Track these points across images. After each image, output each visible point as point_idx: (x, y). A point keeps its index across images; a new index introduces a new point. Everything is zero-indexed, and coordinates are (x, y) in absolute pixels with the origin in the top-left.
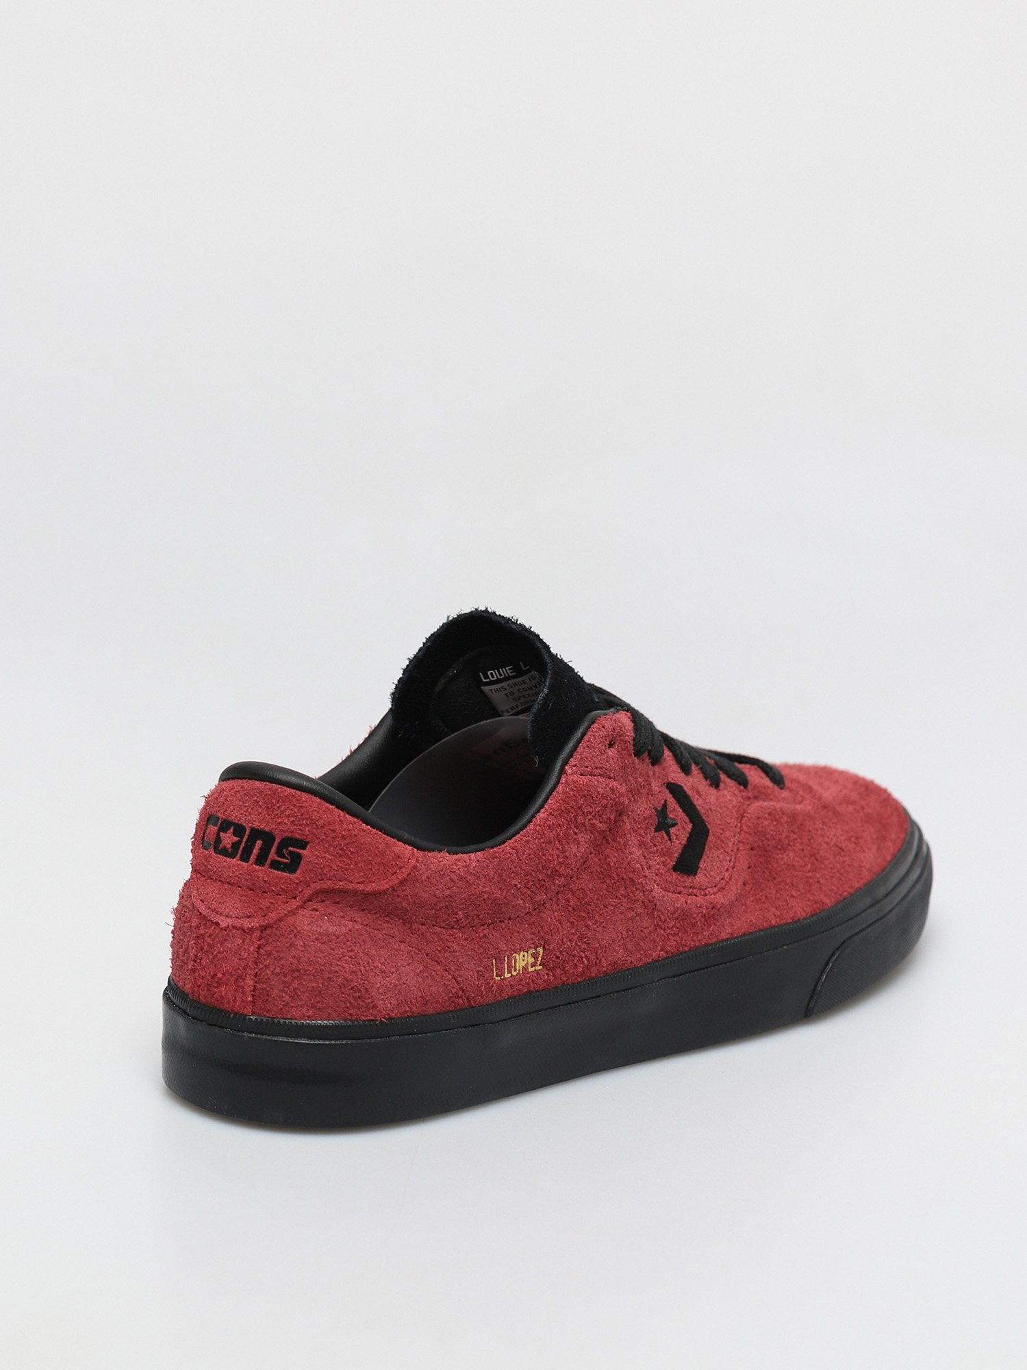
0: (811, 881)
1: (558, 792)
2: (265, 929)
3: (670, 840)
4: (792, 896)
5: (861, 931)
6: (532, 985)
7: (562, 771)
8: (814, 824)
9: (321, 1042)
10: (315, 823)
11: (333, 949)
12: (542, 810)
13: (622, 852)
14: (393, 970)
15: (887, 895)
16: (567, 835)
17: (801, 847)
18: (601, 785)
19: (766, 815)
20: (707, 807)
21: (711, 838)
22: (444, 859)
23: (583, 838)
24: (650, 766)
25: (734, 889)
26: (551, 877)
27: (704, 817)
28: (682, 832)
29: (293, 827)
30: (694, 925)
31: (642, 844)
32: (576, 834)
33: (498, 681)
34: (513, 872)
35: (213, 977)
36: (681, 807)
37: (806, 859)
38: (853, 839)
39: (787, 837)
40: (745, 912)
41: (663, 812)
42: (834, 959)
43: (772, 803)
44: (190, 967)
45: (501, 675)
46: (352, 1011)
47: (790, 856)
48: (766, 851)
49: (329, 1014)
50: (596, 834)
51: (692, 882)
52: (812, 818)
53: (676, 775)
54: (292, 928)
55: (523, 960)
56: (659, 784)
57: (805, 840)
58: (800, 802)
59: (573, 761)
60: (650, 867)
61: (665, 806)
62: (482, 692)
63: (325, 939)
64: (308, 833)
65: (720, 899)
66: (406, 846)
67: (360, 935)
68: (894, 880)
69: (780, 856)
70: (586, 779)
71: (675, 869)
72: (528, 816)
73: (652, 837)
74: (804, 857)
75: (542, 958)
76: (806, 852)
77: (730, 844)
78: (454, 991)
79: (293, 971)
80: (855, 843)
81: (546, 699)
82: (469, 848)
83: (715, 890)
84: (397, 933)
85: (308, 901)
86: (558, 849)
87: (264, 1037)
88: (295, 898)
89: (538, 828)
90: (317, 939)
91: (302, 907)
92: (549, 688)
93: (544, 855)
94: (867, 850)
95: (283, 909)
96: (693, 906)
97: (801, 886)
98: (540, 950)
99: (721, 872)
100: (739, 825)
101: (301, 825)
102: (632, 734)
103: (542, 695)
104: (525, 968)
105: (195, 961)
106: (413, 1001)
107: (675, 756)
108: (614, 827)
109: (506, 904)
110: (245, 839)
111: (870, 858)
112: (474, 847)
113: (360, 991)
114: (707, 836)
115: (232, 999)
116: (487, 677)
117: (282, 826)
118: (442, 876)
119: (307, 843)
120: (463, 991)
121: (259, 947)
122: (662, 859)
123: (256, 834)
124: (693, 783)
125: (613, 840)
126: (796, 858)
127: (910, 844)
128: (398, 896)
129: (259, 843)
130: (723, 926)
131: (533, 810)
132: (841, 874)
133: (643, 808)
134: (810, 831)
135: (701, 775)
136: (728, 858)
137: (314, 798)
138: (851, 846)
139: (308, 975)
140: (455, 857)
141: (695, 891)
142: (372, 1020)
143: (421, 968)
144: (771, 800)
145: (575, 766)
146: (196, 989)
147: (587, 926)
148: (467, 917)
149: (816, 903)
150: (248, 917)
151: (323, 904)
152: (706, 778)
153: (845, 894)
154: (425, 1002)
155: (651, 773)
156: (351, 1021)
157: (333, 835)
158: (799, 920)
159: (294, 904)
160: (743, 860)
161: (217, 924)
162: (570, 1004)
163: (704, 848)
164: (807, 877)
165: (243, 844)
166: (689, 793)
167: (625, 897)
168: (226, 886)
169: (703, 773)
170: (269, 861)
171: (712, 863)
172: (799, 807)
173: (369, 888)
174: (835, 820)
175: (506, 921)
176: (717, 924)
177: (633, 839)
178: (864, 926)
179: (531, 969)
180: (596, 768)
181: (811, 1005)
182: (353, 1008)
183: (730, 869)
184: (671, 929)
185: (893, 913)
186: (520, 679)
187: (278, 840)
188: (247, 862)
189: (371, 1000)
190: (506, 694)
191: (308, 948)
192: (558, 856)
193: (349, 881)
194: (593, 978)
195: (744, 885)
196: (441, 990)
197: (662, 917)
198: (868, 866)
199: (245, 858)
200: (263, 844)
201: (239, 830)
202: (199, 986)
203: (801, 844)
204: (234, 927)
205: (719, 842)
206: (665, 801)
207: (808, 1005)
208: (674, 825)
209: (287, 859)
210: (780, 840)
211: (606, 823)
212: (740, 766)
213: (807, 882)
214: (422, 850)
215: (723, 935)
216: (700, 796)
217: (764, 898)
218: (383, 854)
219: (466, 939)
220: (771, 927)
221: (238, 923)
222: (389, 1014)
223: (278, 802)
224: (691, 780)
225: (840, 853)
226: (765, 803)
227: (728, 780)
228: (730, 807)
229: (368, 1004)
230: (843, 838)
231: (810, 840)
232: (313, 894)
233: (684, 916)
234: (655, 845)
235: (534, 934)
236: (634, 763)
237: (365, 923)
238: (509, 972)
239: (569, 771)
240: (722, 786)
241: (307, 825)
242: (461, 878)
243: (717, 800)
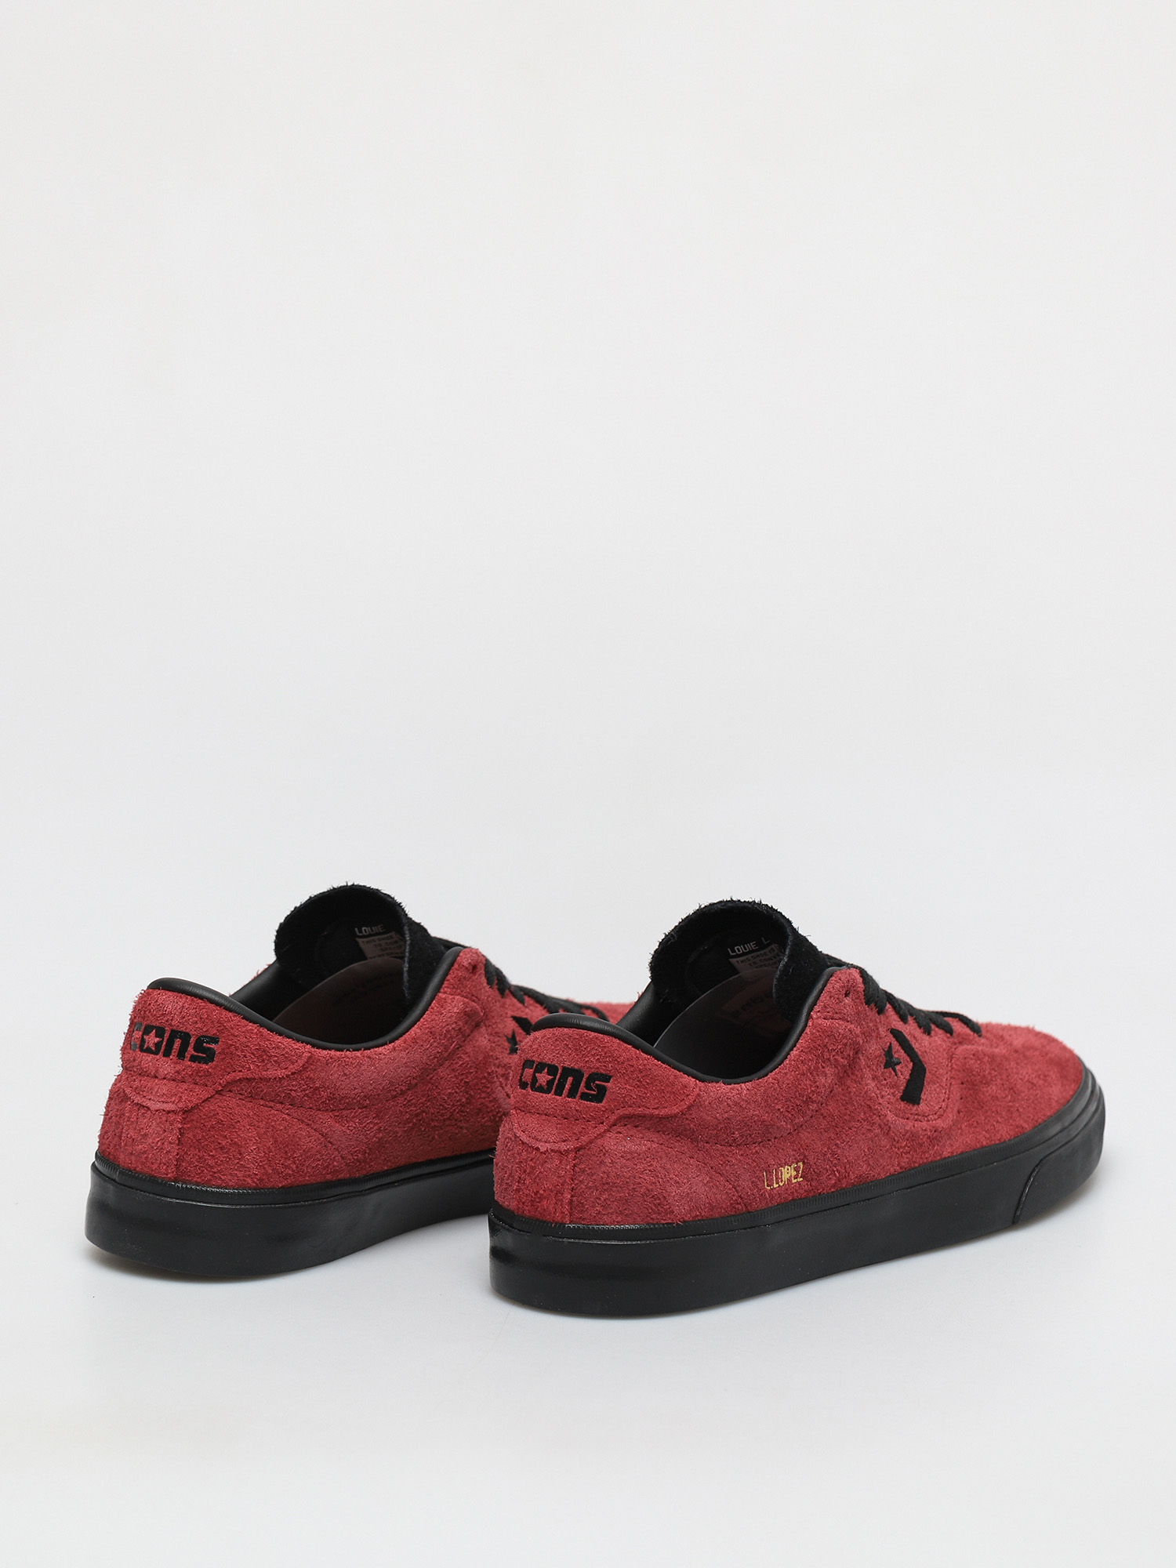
0: (1012, 1109)
1: (806, 1033)
2: (579, 1151)
3: (896, 1075)
4: (998, 1122)
5: (1055, 1150)
6: (796, 1194)
7: (809, 1016)
8: (1010, 1064)
9: (629, 1243)
10: (616, 1060)
11: (636, 1165)
12: (795, 1049)
13: (860, 1084)
14: (685, 1181)
15: (1073, 1122)
16: (816, 1068)
17: (1001, 1082)
18: (841, 1027)
19: (971, 1056)
20: (923, 1050)
21: (928, 1074)
22: (720, 1089)
23: (829, 1070)
24: (877, 1015)
25: (951, 1116)
26: (806, 1103)
27: (921, 1057)
28: (905, 1070)
29: (598, 1065)
30: (921, 1145)
31: (874, 1078)
32: (823, 1067)
33: (744, 954)
34: (776, 1099)
35: (536, 1194)
36: (903, 1049)
37: (1007, 1092)
38: (1042, 1077)
39: (989, 1073)
40: (961, 1134)
41: (889, 1052)
42: (1034, 1174)
43: (974, 1047)
44: (515, 1188)
45: (746, 949)
46: (654, 1216)
47: (993, 1089)
48: (974, 1085)
49: (635, 1219)
50: (839, 1068)
51: (917, 1110)
52: (1007, 1059)
53: (898, 1024)
54: (601, 1148)
55: (787, 1173)
56: (885, 1030)
57: (1004, 1077)
58: (996, 1047)
59: (817, 1008)
60: (882, 1097)
61: (890, 1047)
62: (730, 962)
63: (629, 1156)
64: (611, 1068)
65: (940, 1124)
66: (690, 1078)
67: (657, 1152)
68: (1078, 1110)
69: (985, 1089)
70: (828, 1022)
71: (903, 1098)
72: (783, 1054)
73: (882, 1073)
74: (1005, 1090)
75: (803, 1172)
76: (1005, 1086)
77: (944, 1080)
78: (734, 1198)
79: (604, 1184)
80: (1043, 1080)
81: (786, 966)
82: (738, 1080)
83: (936, 1117)
84: (686, 1150)
85: (614, 1125)
86: (810, 1080)
87: (581, 1241)
88: (602, 1123)
89: (793, 1063)
90: (622, 1157)
91: (609, 1131)
92: (789, 957)
93: (800, 1084)
94: (1053, 1086)
95: (593, 1133)
96: (919, 1129)
97: (1004, 1113)
98: (801, 1164)
99: (939, 1102)
100: (950, 1064)
101: (605, 1062)
102: (863, 986)
103: (783, 963)
104: (789, 1180)
105: (519, 1182)
106: (703, 1207)
107: (894, 1008)
108: (853, 1063)
109: (772, 1125)
110: (558, 1077)
111: (1056, 1091)
112: (743, 1079)
113: (660, 1199)
114: (925, 1073)
115: (553, 1210)
116: (734, 951)
117: (588, 1064)
118: (720, 1102)
119: (610, 1077)
120: (742, 1198)
121: (575, 1166)
122: (892, 1090)
123: (567, 1072)
124: (910, 1029)
125: (852, 1074)
126: (998, 1091)
127: (1086, 1082)
128: (687, 1119)
129: (570, 1079)
130: (945, 1146)
131: (787, 1049)
132: (1035, 1105)
133: (874, 1048)
134: (1007, 1069)
135: (916, 1024)
136: (944, 1091)
137: (614, 1040)
138: (1041, 1082)
139: (616, 1187)
140: (729, 1086)
141: (920, 1117)
142: (670, 1223)
143: (708, 1179)
144: (973, 1044)
145: (819, 1012)
146: (520, 1206)
147: (836, 1145)
148: (742, 1136)
149: (1017, 1127)
150: (564, 1141)
151: (625, 1128)
152: (920, 1027)
153: (1040, 1120)
154: (712, 1208)
155: (878, 1020)
156: (653, 1224)
157: (632, 1069)
158: (1005, 1141)
159: (602, 1128)
160: (956, 1092)
161: (537, 1149)
162: (826, 1210)
163: (923, 1083)
164: (1008, 1106)
165: (556, 1081)
166: (909, 1038)
167: (865, 1121)
168: (544, 1117)
169: (917, 1022)
170: (579, 1094)
171: (932, 1095)
172: (997, 1050)
173: (663, 1112)
174: (1026, 1062)
175: (773, 1140)
176: (940, 1144)
177: (868, 1074)
178: (1056, 1148)
179: (794, 1181)
180: (836, 1013)
181: (1018, 1213)
182: (655, 1213)
183: (946, 1100)
184: (904, 1147)
185: (1079, 1136)
186: (762, 952)
187: (586, 1076)
188: (560, 1096)
189: (668, 1206)
190: (750, 964)
191: (615, 1164)
192: (811, 1086)
193: (646, 1107)
194: (844, 1189)
195: (959, 1113)
196: (724, 1197)
197: (896, 1138)
198: (1056, 1098)
199: (559, 1092)
200: (573, 1080)
201: (552, 1070)
202: (523, 1203)
203: (1001, 1079)
204: (552, 1151)
205: (935, 1078)
206: (891, 1043)
207: (1015, 1214)
208: (898, 1064)
209: (594, 1091)
210: (984, 1076)
211: (846, 1059)
212: (946, 1019)
213: (1009, 1110)
214: (703, 1082)
215: (945, 1154)
216: (917, 1041)
217: (975, 1124)
218: (673, 1084)
219: (742, 1155)
220: (983, 1147)
221: (556, 1147)
222: (683, 1218)
223: (585, 1044)
224: (908, 1027)
225: (1032, 1088)
226: (969, 1047)
227: (937, 1029)
228: (941, 1050)
229: (666, 1209)
230: (1034, 1076)
231: (1007, 1077)
232: (617, 1120)
233: (913, 1137)
234: (885, 1079)
235: (795, 1151)
236: (865, 1010)
237: (661, 1142)
238: (777, 1183)
239: (815, 1016)
240: (933, 1033)
241: (610, 1062)
242: (736, 1104)
243: (930, 1044)
